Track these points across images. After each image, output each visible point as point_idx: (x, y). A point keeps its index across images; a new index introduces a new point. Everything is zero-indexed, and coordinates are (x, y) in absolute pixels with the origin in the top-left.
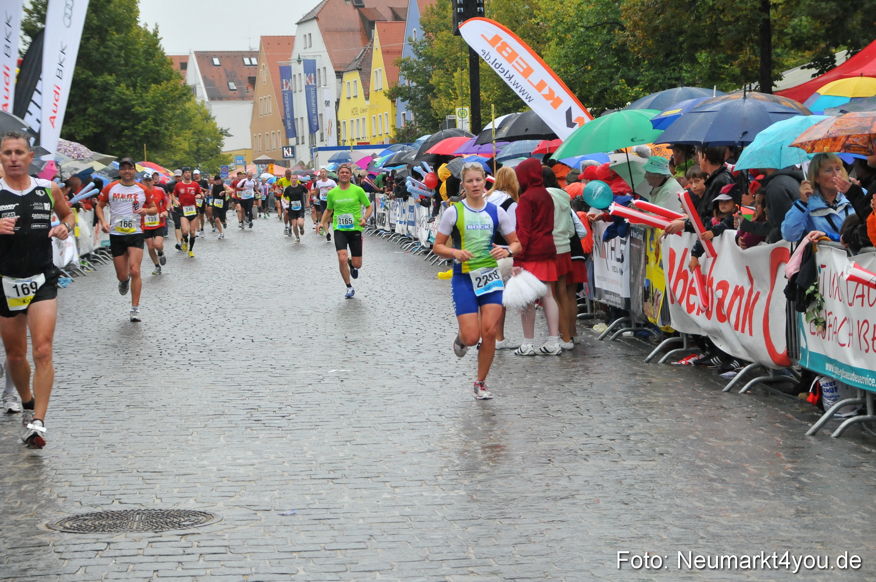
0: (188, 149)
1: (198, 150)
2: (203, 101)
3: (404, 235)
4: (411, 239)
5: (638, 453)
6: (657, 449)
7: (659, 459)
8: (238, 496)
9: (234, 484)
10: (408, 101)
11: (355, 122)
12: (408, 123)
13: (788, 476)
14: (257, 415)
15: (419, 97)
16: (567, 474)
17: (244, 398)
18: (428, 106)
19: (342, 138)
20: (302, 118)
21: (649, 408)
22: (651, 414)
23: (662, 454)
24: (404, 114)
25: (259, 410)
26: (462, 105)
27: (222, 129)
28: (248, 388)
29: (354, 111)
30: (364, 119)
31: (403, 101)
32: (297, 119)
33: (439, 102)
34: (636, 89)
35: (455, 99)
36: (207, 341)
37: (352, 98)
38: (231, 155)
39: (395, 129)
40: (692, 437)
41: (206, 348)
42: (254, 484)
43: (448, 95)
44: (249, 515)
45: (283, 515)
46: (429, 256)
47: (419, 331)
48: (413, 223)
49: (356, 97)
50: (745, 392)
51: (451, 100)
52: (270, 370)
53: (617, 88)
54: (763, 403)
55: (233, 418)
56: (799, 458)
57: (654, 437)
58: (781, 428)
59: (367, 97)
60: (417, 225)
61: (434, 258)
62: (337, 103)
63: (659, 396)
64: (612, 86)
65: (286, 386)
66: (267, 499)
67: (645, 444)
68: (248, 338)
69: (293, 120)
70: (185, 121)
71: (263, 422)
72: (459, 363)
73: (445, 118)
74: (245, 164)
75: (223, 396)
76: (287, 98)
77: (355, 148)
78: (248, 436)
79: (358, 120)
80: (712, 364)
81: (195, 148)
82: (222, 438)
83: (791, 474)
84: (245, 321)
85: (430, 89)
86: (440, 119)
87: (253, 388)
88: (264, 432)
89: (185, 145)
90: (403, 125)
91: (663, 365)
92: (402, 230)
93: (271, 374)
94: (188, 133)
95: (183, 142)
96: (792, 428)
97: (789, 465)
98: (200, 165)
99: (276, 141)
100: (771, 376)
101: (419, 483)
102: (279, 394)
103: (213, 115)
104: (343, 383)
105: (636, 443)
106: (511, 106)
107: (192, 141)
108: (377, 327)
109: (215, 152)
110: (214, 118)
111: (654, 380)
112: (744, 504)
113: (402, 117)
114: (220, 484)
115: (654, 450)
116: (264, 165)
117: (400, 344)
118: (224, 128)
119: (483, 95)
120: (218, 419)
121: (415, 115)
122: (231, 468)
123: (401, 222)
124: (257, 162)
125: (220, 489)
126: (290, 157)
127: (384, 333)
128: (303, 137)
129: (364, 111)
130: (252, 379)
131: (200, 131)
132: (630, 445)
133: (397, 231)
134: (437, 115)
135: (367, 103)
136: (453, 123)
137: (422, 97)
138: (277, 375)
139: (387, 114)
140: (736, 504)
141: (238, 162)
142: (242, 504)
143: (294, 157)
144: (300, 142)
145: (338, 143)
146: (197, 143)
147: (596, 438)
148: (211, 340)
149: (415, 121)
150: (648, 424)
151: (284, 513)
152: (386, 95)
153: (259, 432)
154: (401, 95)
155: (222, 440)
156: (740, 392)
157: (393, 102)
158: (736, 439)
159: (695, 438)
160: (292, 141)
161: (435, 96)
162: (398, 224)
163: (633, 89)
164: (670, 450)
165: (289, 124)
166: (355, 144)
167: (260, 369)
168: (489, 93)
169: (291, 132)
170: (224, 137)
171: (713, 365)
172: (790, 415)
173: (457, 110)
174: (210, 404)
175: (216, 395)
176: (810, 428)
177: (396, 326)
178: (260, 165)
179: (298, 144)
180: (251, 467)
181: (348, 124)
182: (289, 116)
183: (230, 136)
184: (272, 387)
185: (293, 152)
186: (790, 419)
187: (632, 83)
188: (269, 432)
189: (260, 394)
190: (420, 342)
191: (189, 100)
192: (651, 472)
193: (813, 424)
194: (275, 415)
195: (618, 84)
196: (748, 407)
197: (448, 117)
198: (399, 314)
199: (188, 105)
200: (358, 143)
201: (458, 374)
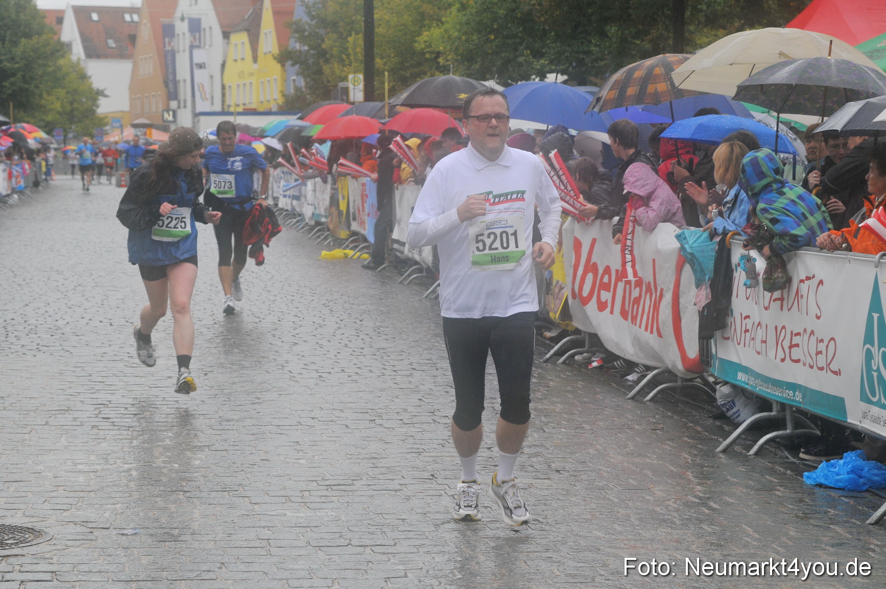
0: (60, 110)
1: (72, 110)
2: (79, 59)
3: (287, 210)
4: (294, 214)
5: (532, 469)
6: (553, 465)
7: (556, 476)
8: (73, 510)
9: (72, 494)
10: (297, 67)
11: (241, 87)
12: (298, 89)
13: (697, 501)
14: (106, 412)
15: (311, 61)
16: (452, 493)
17: (93, 391)
18: (320, 72)
19: (227, 103)
20: (185, 81)
21: (545, 416)
22: (546, 424)
23: (558, 471)
24: (294, 80)
25: (110, 405)
26: (355, 72)
27: (98, 90)
28: (100, 379)
29: (241, 75)
30: (251, 83)
31: (293, 65)
32: (179, 81)
33: (332, 68)
34: (542, 61)
35: (348, 65)
36: (61, 323)
37: (239, 61)
38: (106, 117)
39: (284, 95)
40: (591, 451)
41: (58, 332)
42: (94, 496)
43: (341, 61)
44: (83, 534)
45: (123, 534)
46: (315, 234)
47: (296, 319)
48: (297, 198)
49: (243, 59)
50: (651, 400)
51: (344, 66)
52: (127, 359)
53: (521, 59)
54: (669, 414)
55: (76, 414)
56: (709, 479)
57: (550, 451)
58: (689, 443)
59: (255, 59)
60: (303, 199)
61: (319, 237)
62: (223, 65)
63: (558, 403)
64: (516, 57)
65: (143, 379)
66: (107, 515)
67: (540, 459)
68: (106, 320)
69: (176, 83)
70: (57, 80)
71: (112, 420)
72: (338, 357)
73: (336, 86)
74: (121, 127)
75: (70, 388)
76: (169, 58)
77: (239, 114)
78: (94, 437)
79: (245, 84)
80: (614, 368)
81: (68, 108)
82: (63, 439)
83: (700, 498)
84: (105, 302)
85: (323, 55)
86: (332, 86)
87: (105, 380)
88: (112, 432)
89: (57, 106)
90: (292, 91)
91: (562, 366)
92: (286, 204)
93: (127, 364)
94: (62, 92)
95: (55, 102)
96: (701, 444)
97: (699, 488)
98: (73, 127)
99: (156, 104)
100: (679, 383)
101: (283, 500)
102: (134, 388)
103: (89, 73)
104: (206, 377)
105: (531, 456)
106: (408, 75)
107: (65, 100)
108: (250, 313)
109: (90, 113)
110: (90, 77)
111: (551, 383)
112: (647, 535)
113: (292, 83)
114: (54, 494)
115: (550, 466)
116: (142, 129)
117: (274, 332)
118: (101, 88)
119: (379, 62)
120: (62, 416)
121: (305, 81)
122: (69, 474)
123: (285, 196)
124: (135, 126)
125: (53, 501)
126: (170, 122)
127: (257, 320)
128: (185, 101)
129: (251, 74)
130: (105, 369)
131: (75, 92)
132: (523, 459)
133: (280, 205)
134: (329, 81)
135: (255, 66)
136: (346, 91)
137: (313, 63)
138: (135, 365)
139: (275, 79)
140: (640, 534)
141: (115, 124)
142: (76, 520)
143: (175, 121)
144: (182, 105)
145: (223, 108)
146: (71, 103)
147: (486, 450)
148: (65, 322)
149: (306, 87)
150: (545, 435)
151: (125, 532)
152: (275, 58)
153: (106, 432)
154: (291, 59)
155: (63, 440)
156: (645, 400)
157: (283, 66)
158: (640, 455)
159: (596, 452)
160: (173, 104)
161: (327, 61)
162: (281, 198)
163: (538, 62)
164: (568, 466)
165: (171, 85)
166: (240, 109)
167: (115, 358)
168: (385, 60)
169: (173, 94)
170: (100, 97)
171: (617, 369)
172: (699, 429)
173: (351, 77)
174: (55, 397)
175: (63, 387)
176: (721, 443)
177: (272, 313)
178: (138, 129)
179: (179, 107)
180: (91, 474)
181: (234, 88)
182: (171, 77)
183: (106, 96)
184: (126, 379)
185: (174, 116)
186: (698, 432)
187: (538, 54)
188: (118, 432)
189: (113, 388)
190: (297, 331)
191: (63, 56)
192: (546, 492)
193: (725, 439)
194: (126, 412)
195: (523, 55)
196: (654, 417)
197: (341, 85)
198: (275, 298)
199: (61, 62)
200: (244, 109)
201: (336, 370)
